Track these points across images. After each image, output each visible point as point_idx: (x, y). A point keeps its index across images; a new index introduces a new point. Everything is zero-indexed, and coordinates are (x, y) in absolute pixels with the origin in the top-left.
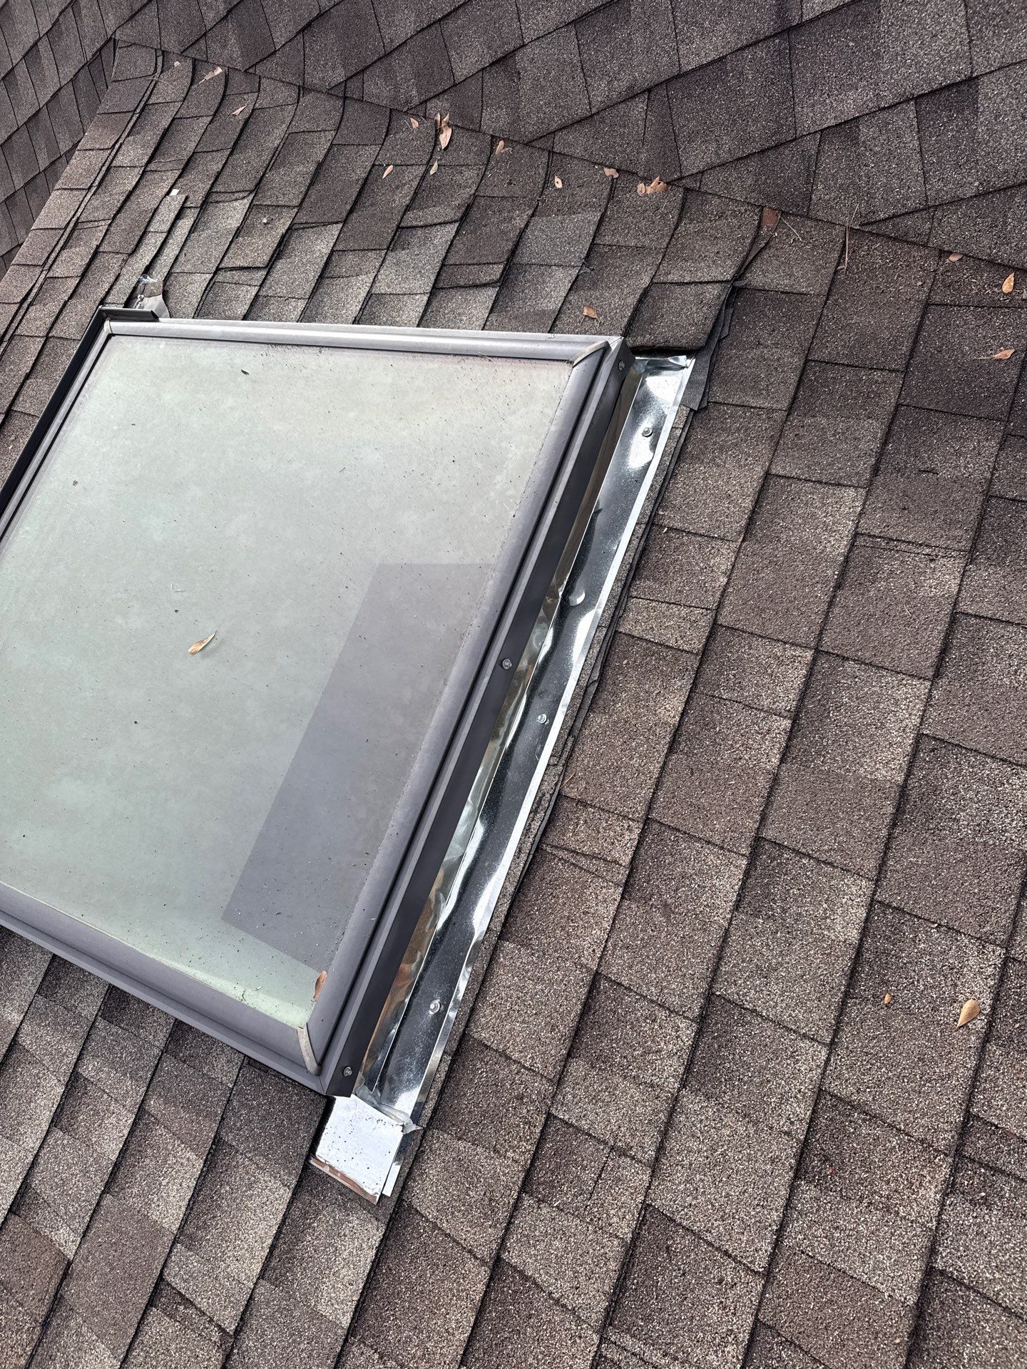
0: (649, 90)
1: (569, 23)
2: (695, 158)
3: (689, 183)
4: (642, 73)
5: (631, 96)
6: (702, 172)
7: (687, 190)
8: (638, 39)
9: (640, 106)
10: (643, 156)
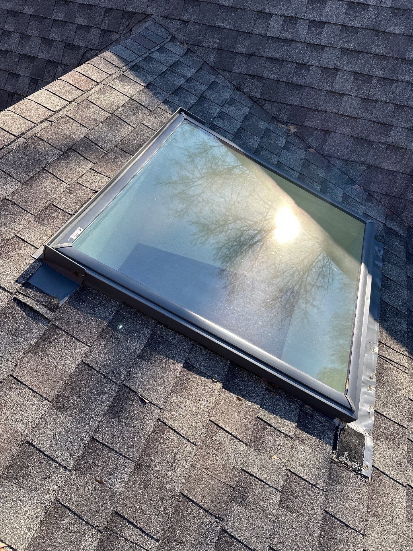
0: (369, 166)
1: (352, 137)
2: (374, 187)
3: (370, 192)
4: (370, 161)
5: (363, 163)
6: (375, 192)
7: (369, 194)
8: (371, 153)
9: (364, 167)
10: (359, 179)
